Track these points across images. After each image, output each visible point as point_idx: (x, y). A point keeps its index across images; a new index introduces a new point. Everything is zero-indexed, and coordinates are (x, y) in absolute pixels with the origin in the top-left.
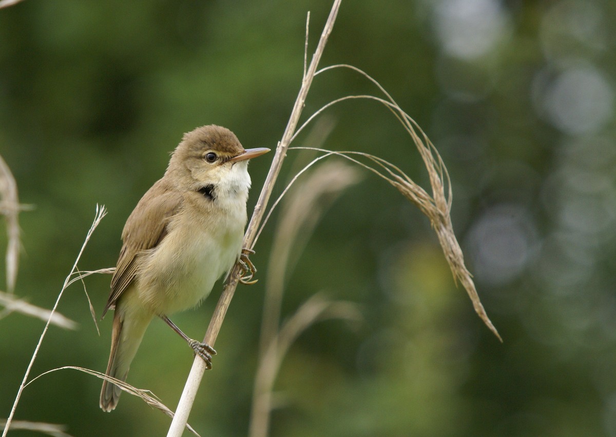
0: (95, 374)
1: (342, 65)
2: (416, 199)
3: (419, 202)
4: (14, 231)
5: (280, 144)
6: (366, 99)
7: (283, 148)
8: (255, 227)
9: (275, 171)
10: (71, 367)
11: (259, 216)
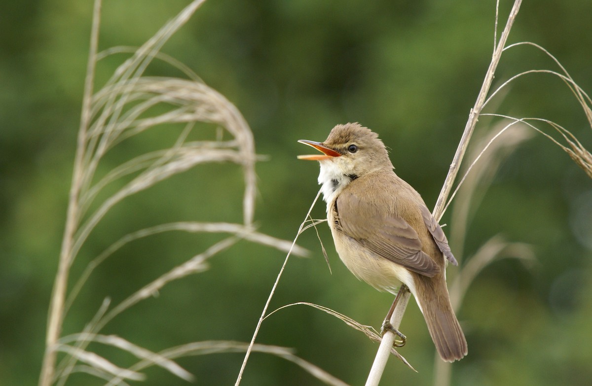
0: (325, 310)
1: (526, 43)
2: (584, 163)
3: (586, 166)
4: (251, 178)
5: (473, 110)
6: (546, 73)
7: (475, 114)
8: (450, 183)
9: (468, 134)
10: (304, 303)
11: (454, 174)
